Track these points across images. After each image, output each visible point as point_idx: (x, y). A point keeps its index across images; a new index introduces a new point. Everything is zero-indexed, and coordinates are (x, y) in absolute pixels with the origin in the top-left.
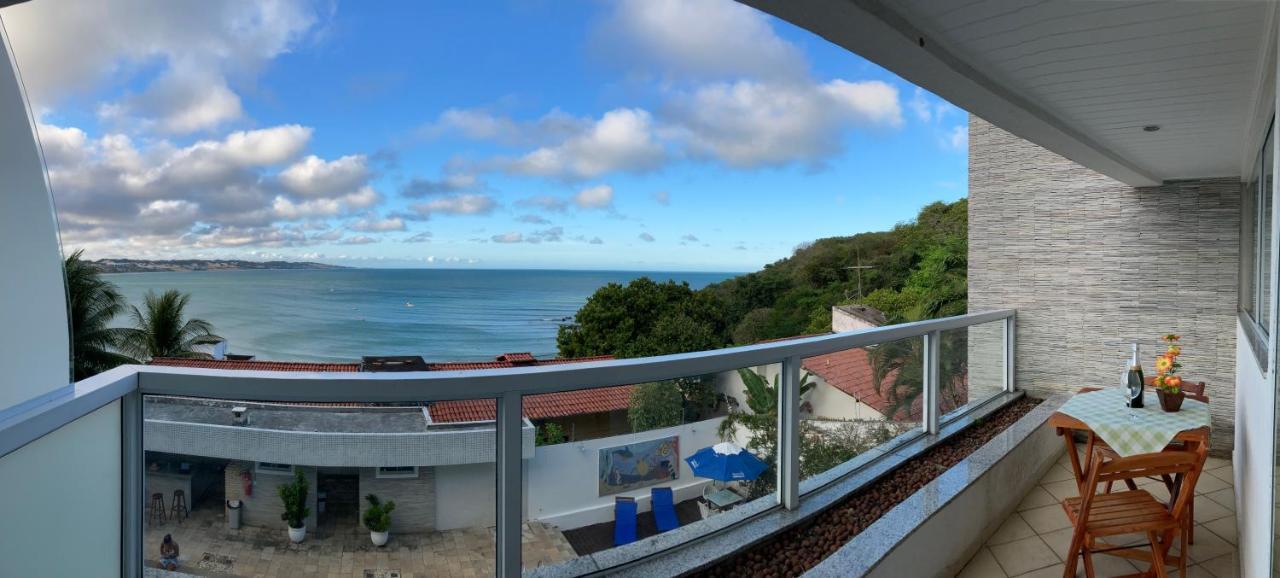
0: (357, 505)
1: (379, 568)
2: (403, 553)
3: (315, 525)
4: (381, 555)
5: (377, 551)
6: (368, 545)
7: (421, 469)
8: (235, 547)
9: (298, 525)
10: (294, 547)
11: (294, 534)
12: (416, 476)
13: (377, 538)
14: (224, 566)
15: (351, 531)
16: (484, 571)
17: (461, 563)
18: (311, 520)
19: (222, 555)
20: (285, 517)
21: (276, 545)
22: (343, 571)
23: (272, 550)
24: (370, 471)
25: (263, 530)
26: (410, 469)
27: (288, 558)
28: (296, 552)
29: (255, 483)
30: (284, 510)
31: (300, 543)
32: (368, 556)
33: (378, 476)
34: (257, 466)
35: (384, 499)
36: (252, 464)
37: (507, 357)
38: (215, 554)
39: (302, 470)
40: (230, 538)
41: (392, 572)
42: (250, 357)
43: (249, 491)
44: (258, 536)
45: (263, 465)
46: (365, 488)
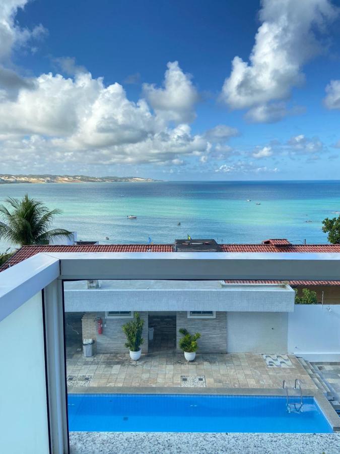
0: (175, 336)
1: (190, 374)
2: (206, 365)
3: (147, 349)
4: (192, 367)
5: (188, 364)
6: (182, 360)
7: (218, 313)
8: (91, 368)
9: (137, 350)
10: (134, 363)
11: (133, 355)
12: (214, 317)
13: (188, 356)
14: (84, 382)
15: (171, 352)
16: (261, 382)
17: (246, 375)
18: (144, 346)
19: (82, 375)
20: (127, 345)
21: (121, 363)
22: (166, 377)
23: (118, 367)
24: (184, 313)
25: (112, 355)
26: (211, 313)
27: (130, 370)
28: (135, 366)
29: (105, 326)
30: (127, 341)
31: (138, 360)
32: (183, 367)
33: (189, 317)
34: (106, 315)
35: (193, 332)
36: (103, 313)
37: (271, 241)
38: (76, 375)
39: (138, 315)
40: (86, 363)
41: (199, 377)
42: (95, 242)
43: (101, 331)
44: (108, 359)
45: (111, 313)
46: (180, 325)
